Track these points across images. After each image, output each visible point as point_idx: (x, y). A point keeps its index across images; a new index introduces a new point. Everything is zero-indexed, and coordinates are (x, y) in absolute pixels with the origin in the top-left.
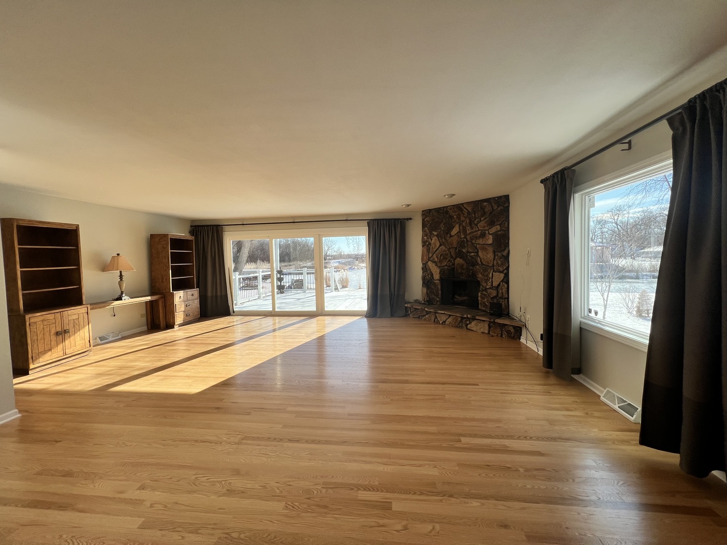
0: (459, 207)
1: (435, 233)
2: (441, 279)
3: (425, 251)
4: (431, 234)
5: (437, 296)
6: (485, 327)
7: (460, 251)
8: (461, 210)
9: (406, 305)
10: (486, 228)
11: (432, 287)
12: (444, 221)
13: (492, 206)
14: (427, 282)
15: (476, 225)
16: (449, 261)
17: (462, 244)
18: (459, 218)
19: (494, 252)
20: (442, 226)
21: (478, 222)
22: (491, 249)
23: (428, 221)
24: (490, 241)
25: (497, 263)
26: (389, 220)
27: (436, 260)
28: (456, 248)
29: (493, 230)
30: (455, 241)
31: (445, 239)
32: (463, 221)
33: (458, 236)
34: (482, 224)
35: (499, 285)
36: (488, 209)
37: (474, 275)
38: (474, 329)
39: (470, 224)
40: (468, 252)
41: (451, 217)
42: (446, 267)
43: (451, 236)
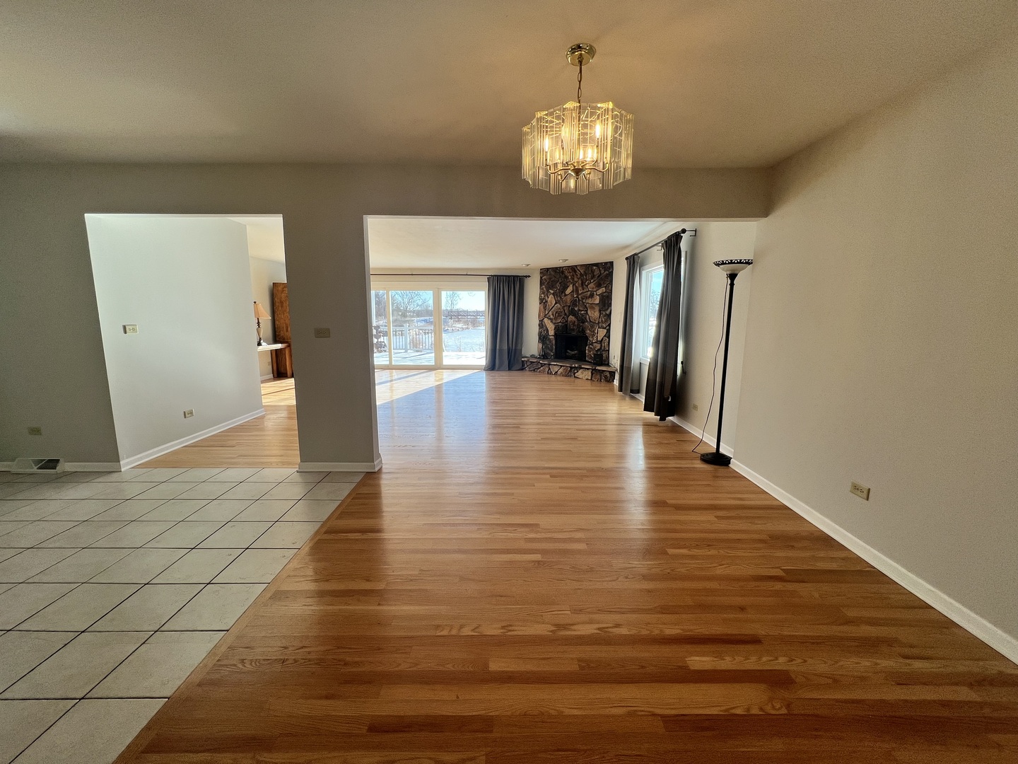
0: (573, 269)
1: (552, 292)
2: (556, 335)
3: (542, 308)
4: (548, 291)
5: (551, 351)
6: (588, 374)
7: (573, 309)
8: (575, 271)
9: (523, 359)
10: (595, 290)
11: (548, 342)
12: (560, 281)
13: (600, 271)
14: (543, 338)
15: (587, 286)
16: (563, 318)
17: (574, 303)
18: (573, 279)
19: (600, 311)
20: (558, 285)
21: (589, 284)
22: (597, 308)
23: (545, 279)
24: (597, 302)
25: (602, 321)
26: (509, 276)
27: (552, 317)
28: (569, 306)
29: (600, 292)
30: (569, 299)
31: (561, 298)
32: (576, 282)
33: (573, 296)
34: (592, 285)
35: (603, 339)
36: (597, 272)
37: (583, 331)
38: (580, 377)
39: (582, 285)
40: (579, 310)
41: (566, 277)
42: (560, 324)
43: (566, 295)
